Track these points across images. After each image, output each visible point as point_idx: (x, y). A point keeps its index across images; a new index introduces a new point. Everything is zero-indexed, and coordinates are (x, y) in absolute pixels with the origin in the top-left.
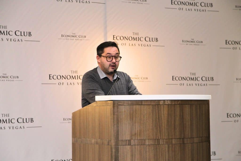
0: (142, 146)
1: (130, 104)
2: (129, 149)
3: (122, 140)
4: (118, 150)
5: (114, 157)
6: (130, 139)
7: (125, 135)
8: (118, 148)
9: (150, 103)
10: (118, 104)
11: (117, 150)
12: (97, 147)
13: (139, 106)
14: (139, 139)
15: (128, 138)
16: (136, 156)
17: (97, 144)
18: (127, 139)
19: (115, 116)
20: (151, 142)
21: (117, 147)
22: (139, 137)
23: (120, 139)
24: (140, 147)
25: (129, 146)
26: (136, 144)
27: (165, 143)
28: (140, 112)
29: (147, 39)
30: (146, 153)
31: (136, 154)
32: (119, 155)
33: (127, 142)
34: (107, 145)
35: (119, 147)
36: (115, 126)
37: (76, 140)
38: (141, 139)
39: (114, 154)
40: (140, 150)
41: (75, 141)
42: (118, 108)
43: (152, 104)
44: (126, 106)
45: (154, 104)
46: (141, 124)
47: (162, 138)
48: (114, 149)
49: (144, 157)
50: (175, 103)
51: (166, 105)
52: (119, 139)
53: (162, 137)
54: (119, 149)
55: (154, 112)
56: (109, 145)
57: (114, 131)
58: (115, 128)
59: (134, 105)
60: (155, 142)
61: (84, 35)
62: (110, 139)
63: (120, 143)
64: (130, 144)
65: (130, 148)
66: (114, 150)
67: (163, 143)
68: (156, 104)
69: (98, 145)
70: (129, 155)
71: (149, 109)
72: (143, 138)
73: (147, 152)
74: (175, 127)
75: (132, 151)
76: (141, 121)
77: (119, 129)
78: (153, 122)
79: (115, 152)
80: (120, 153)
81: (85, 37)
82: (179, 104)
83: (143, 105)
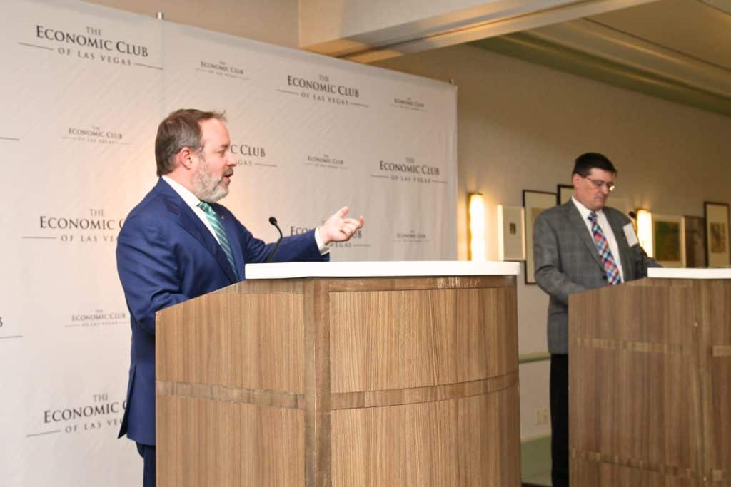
0: (394, 409)
1: (361, 288)
2: (359, 417)
3: (341, 395)
4: (329, 422)
5: (316, 445)
6: (362, 390)
7: (348, 379)
8: (329, 416)
9: (412, 286)
10: (328, 288)
11: (326, 423)
12: (249, 411)
13: (386, 292)
14: (385, 388)
15: (356, 386)
16: (379, 438)
17: (249, 402)
18: (354, 391)
19: (321, 325)
20: (417, 396)
21: (326, 414)
22: (385, 384)
23: (334, 389)
24: (390, 410)
25: (359, 411)
26: (379, 403)
27: (448, 396)
28: (388, 309)
29: (245, 150)
30: (405, 428)
31: (379, 433)
32: (332, 437)
33: (355, 398)
34: (291, 407)
35: (332, 413)
36: (321, 353)
37: (170, 390)
38: (392, 388)
39: (315, 435)
40: (390, 420)
41: (167, 391)
42: (327, 300)
43: (419, 287)
44: (352, 293)
45: (423, 287)
46: (391, 343)
47: (443, 381)
48: (317, 420)
49: (399, 440)
50: (470, 285)
51: (452, 289)
52: (332, 392)
53: (441, 378)
54: (332, 419)
55: (424, 311)
56: (296, 406)
57: (317, 368)
58: (321, 360)
59: (373, 291)
60: (426, 396)
61: (118, 132)
62: (301, 392)
63: (334, 402)
64: (361, 405)
65: (361, 416)
66: (316, 426)
67: (443, 397)
68: (428, 287)
69: (252, 407)
70: (360, 438)
71: (411, 303)
72: (395, 386)
73: (407, 426)
74: (469, 351)
75: (367, 424)
76: (391, 335)
77: (332, 360)
78: (420, 338)
79: (321, 431)
80: (333, 431)
81: (121, 136)
82: (476, 288)
83: (397, 290)
